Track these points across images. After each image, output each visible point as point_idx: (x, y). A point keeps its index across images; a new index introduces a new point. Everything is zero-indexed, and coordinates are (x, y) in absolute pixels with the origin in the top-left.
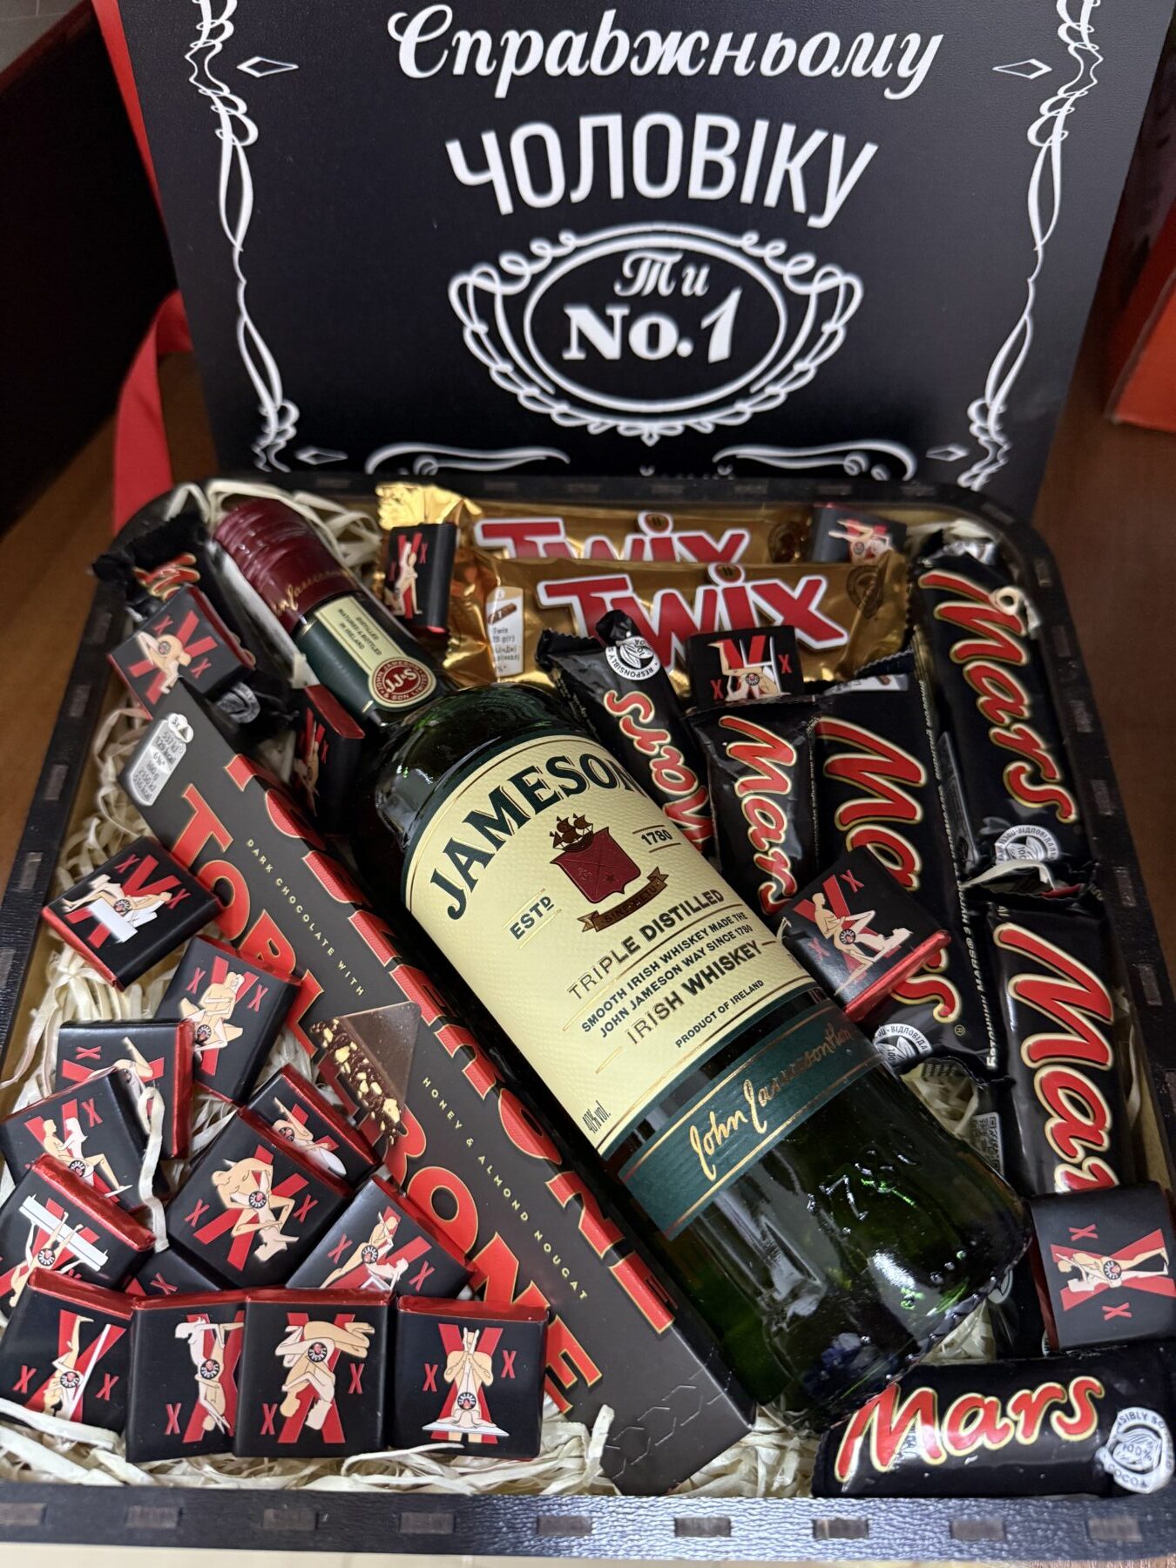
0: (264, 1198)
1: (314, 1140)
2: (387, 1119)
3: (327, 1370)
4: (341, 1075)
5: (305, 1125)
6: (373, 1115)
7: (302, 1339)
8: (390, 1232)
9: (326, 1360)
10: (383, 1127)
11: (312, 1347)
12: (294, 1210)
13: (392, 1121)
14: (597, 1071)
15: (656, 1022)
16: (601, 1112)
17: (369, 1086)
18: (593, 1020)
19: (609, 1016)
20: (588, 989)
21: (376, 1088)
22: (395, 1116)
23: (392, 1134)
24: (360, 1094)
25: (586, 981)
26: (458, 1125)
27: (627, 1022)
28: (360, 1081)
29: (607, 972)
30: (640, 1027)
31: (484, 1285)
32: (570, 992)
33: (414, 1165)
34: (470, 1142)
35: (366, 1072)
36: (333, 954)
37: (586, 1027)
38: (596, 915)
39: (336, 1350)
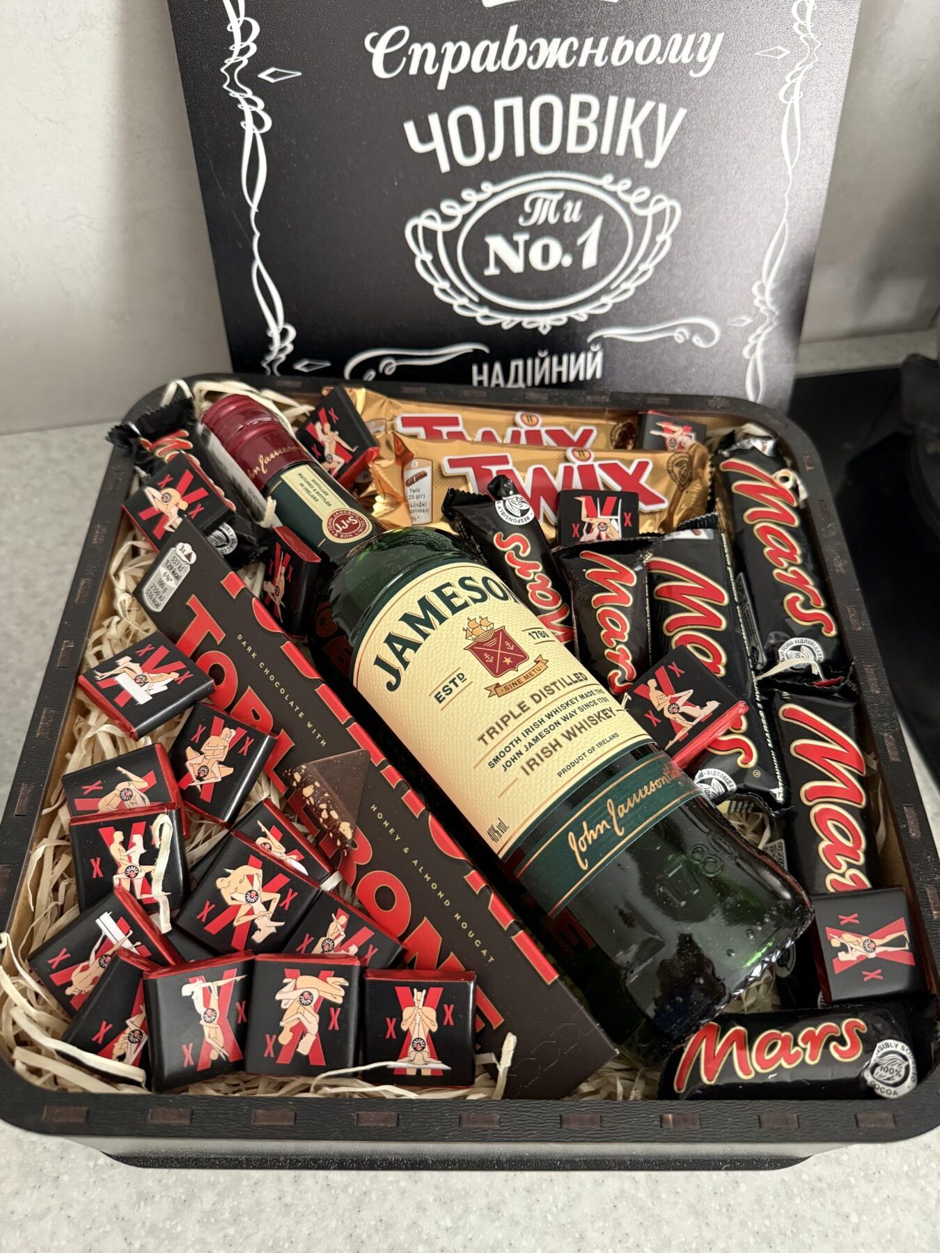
0: (257, 895)
1: (287, 853)
2: (342, 837)
3: (313, 1012)
4: (307, 805)
5: (280, 842)
6: (331, 835)
7: (295, 989)
8: (342, 926)
9: (312, 1004)
10: (339, 843)
11: (301, 995)
12: (280, 902)
13: (346, 838)
14: (500, 797)
15: (542, 760)
16: (502, 827)
17: (329, 813)
18: (496, 759)
19: (509, 756)
20: (492, 738)
21: (335, 815)
22: (348, 834)
23: (346, 848)
24: (321, 820)
25: (491, 732)
26: (397, 838)
27: (522, 761)
28: (322, 810)
29: (506, 725)
30: (532, 764)
31: (415, 958)
32: (479, 740)
33: (362, 870)
34: (406, 850)
35: (327, 803)
36: (303, 717)
37: (491, 765)
38: (498, 685)
39: (320, 997)
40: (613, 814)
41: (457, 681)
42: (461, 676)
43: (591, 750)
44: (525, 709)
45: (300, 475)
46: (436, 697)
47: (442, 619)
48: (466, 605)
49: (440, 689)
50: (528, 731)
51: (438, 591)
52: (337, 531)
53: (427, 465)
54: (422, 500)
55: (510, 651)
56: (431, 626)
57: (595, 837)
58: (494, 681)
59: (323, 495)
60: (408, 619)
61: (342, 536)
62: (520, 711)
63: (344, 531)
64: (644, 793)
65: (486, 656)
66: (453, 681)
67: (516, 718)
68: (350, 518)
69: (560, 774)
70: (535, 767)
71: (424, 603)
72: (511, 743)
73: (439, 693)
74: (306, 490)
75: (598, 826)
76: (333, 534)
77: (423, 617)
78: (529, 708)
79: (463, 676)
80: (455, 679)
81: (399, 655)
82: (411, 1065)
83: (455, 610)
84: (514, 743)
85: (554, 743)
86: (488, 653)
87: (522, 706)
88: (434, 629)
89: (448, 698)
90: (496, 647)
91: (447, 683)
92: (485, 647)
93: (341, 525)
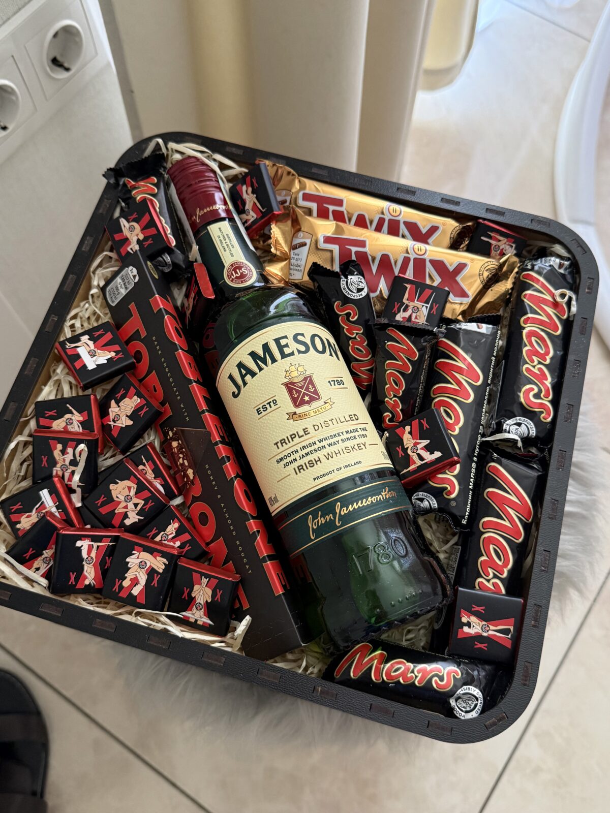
0: (131, 498)
1: (154, 478)
2: (188, 477)
3: (145, 573)
4: (173, 452)
5: (152, 471)
6: (182, 473)
7: (138, 558)
8: (175, 529)
9: (145, 569)
10: (185, 480)
11: (141, 562)
12: (143, 505)
14: (278, 482)
15: (307, 468)
16: (276, 500)
17: (183, 461)
18: (281, 459)
19: (289, 459)
20: (282, 446)
21: (186, 463)
22: (191, 477)
23: (189, 484)
24: (179, 463)
25: (283, 442)
26: (216, 488)
27: (295, 465)
28: (180, 458)
29: (293, 440)
30: (300, 468)
31: (212, 557)
32: (275, 444)
33: (195, 499)
34: (219, 496)
35: (183, 455)
36: (180, 399)
37: (278, 462)
38: (295, 413)
39: (150, 566)
40: (338, 511)
41: (272, 404)
42: (275, 402)
43: (338, 470)
44: (306, 433)
45: (220, 228)
46: (257, 410)
47: (274, 360)
48: (292, 354)
49: (261, 406)
50: (304, 447)
51: (277, 341)
52: (232, 277)
53: (308, 238)
54: (299, 262)
55: (310, 392)
56: (266, 364)
57: (323, 522)
58: (294, 409)
59: (231, 247)
60: (253, 355)
61: (234, 281)
62: (304, 434)
63: (237, 278)
64: (362, 503)
65: (294, 392)
66: (269, 403)
67: (299, 437)
68: (243, 269)
69: (314, 479)
70: (302, 470)
71: (266, 347)
72: (292, 452)
73: (260, 408)
74: (221, 241)
75: (327, 516)
76: (229, 278)
77: (263, 356)
78: (309, 433)
79: (276, 402)
80: (271, 402)
81: (243, 377)
82: (193, 616)
83: (284, 356)
84: (294, 453)
85: (317, 459)
86: (296, 390)
87: (305, 430)
88: (267, 366)
89: (264, 413)
90: (302, 387)
91: (265, 403)
92: (295, 386)
93: (236, 273)
